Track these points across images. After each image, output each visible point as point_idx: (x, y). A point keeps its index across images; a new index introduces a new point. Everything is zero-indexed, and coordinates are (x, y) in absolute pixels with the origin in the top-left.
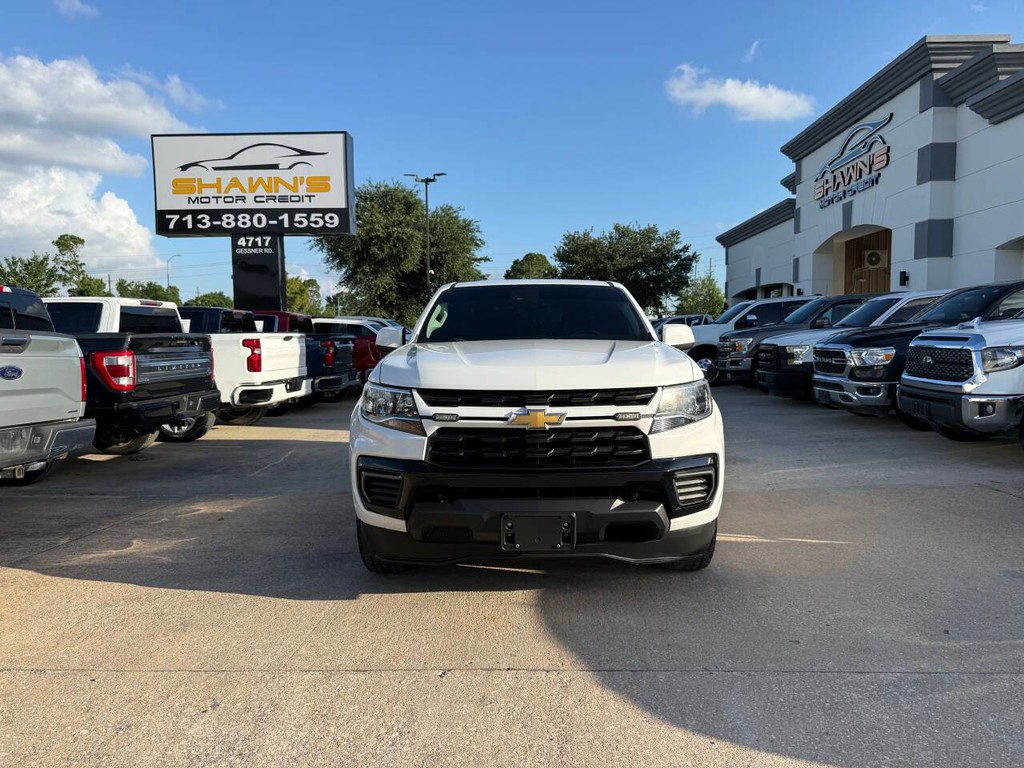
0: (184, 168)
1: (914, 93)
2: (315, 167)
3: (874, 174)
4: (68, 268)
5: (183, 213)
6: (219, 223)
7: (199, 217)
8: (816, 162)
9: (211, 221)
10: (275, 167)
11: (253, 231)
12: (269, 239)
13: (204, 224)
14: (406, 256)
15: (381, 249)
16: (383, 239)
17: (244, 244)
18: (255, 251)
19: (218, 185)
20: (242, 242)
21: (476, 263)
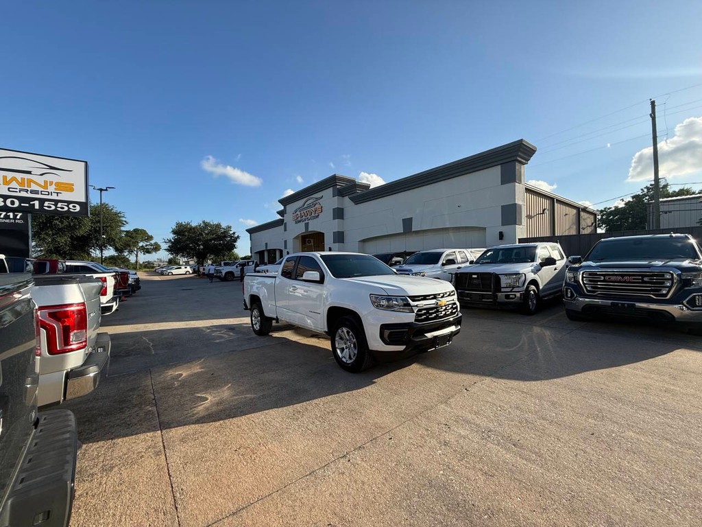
1: (330, 191)
2: (63, 177)
3: (316, 214)
8: (292, 208)
10: (29, 173)
11: (6, 209)
12: (20, 214)
18: (8, 221)
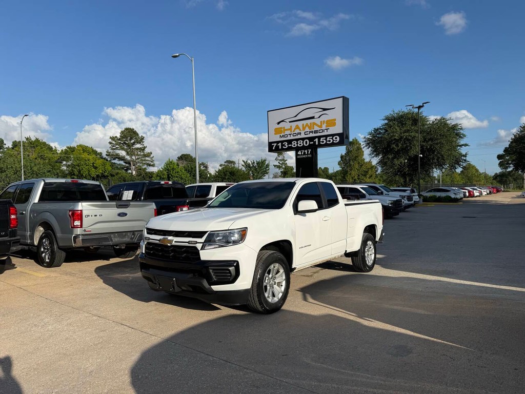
0: (279, 123)
2: (330, 115)
4: (281, 162)
5: (278, 142)
6: (291, 145)
7: (284, 143)
9: (288, 145)
10: (313, 118)
11: (304, 148)
12: (310, 150)
13: (285, 146)
14: (411, 148)
15: (397, 145)
16: (398, 140)
18: (304, 156)
19: (290, 129)
20: (299, 153)
21: (459, 147)
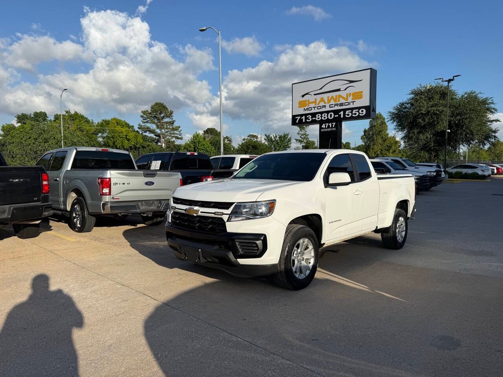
0: (303, 96)
4: (303, 137)
5: (301, 115)
6: (315, 118)
7: (308, 117)
9: (312, 118)
10: (339, 90)
11: (328, 121)
13: (309, 119)
14: (438, 123)
15: (424, 120)
16: (425, 114)
17: (324, 127)
18: (329, 130)
19: (315, 102)
20: (323, 126)
21: (489, 123)
